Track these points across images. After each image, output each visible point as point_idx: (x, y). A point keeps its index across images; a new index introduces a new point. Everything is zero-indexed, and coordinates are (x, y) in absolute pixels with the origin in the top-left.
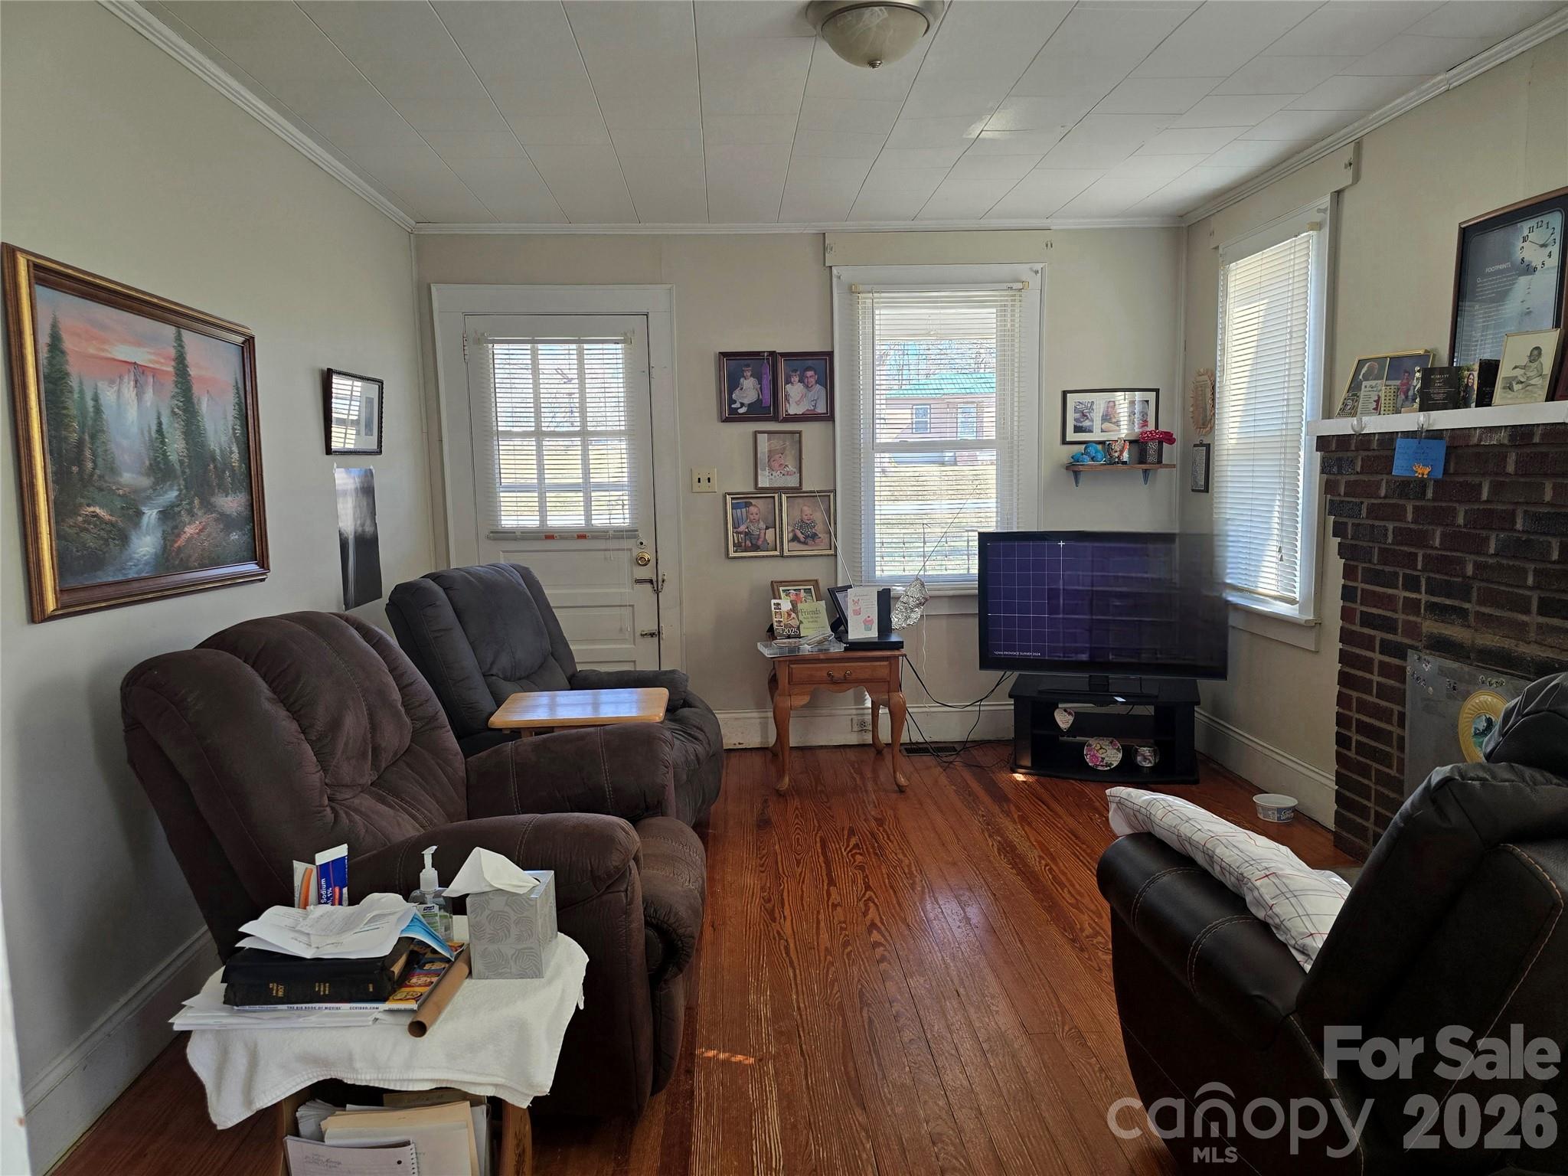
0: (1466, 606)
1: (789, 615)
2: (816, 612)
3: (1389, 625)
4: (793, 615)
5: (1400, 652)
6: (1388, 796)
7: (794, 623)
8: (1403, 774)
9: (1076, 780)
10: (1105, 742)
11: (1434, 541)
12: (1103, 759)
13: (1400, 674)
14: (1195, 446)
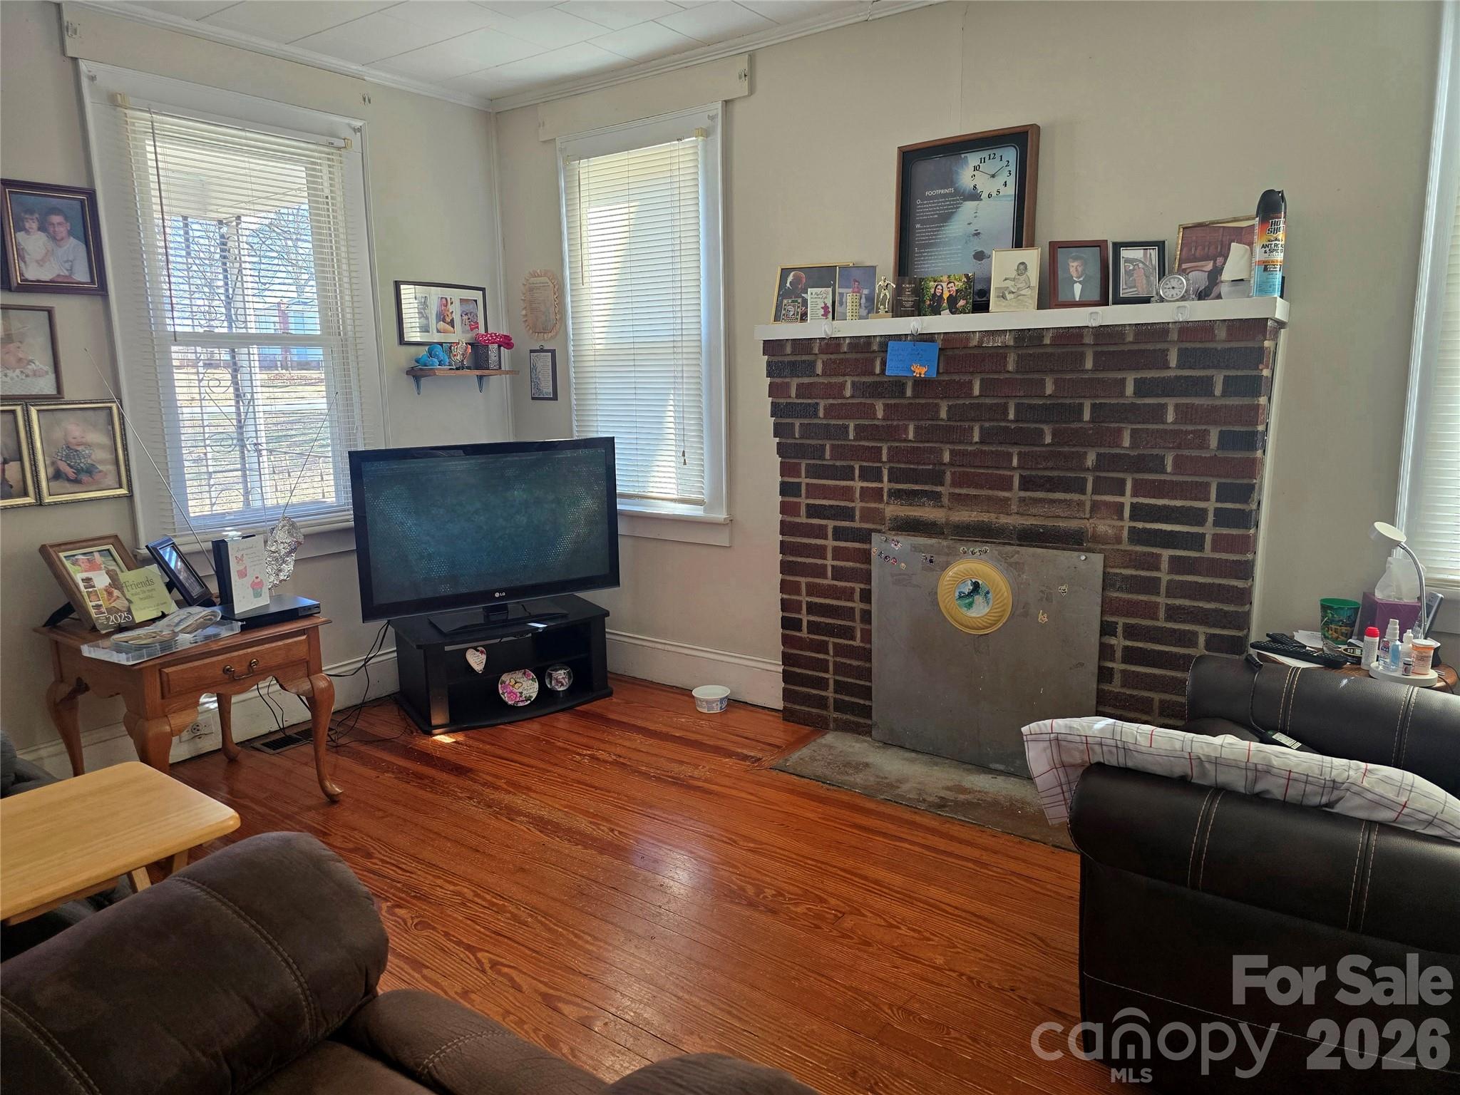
0: (939, 489)
1: (110, 594)
2: (149, 582)
3: (847, 514)
4: (116, 593)
5: (865, 537)
6: (850, 665)
7: (121, 604)
8: (870, 642)
9: (504, 724)
10: (518, 675)
11: (907, 434)
12: (521, 693)
13: (866, 557)
14: (532, 351)
